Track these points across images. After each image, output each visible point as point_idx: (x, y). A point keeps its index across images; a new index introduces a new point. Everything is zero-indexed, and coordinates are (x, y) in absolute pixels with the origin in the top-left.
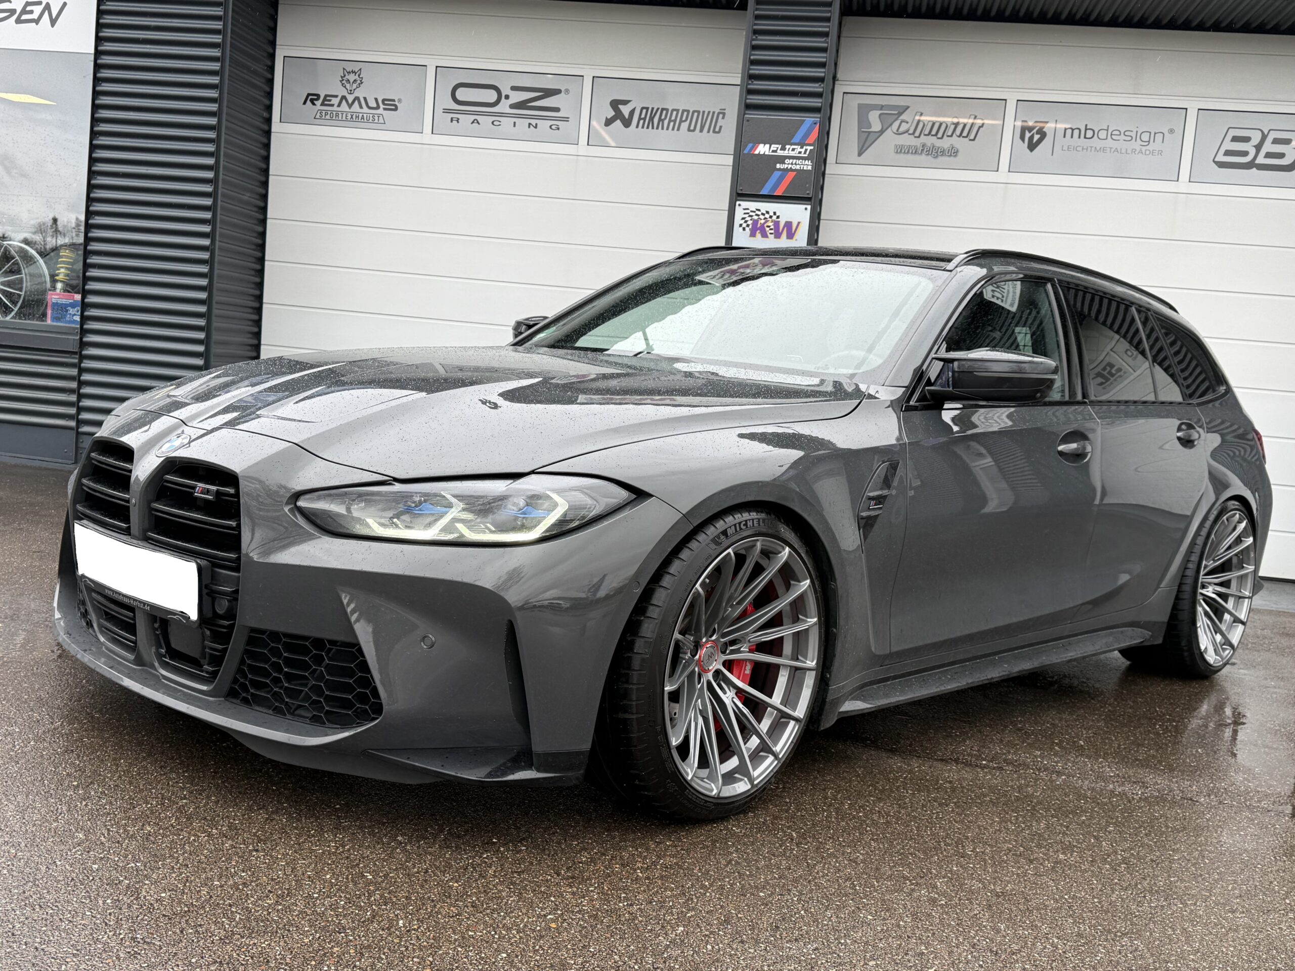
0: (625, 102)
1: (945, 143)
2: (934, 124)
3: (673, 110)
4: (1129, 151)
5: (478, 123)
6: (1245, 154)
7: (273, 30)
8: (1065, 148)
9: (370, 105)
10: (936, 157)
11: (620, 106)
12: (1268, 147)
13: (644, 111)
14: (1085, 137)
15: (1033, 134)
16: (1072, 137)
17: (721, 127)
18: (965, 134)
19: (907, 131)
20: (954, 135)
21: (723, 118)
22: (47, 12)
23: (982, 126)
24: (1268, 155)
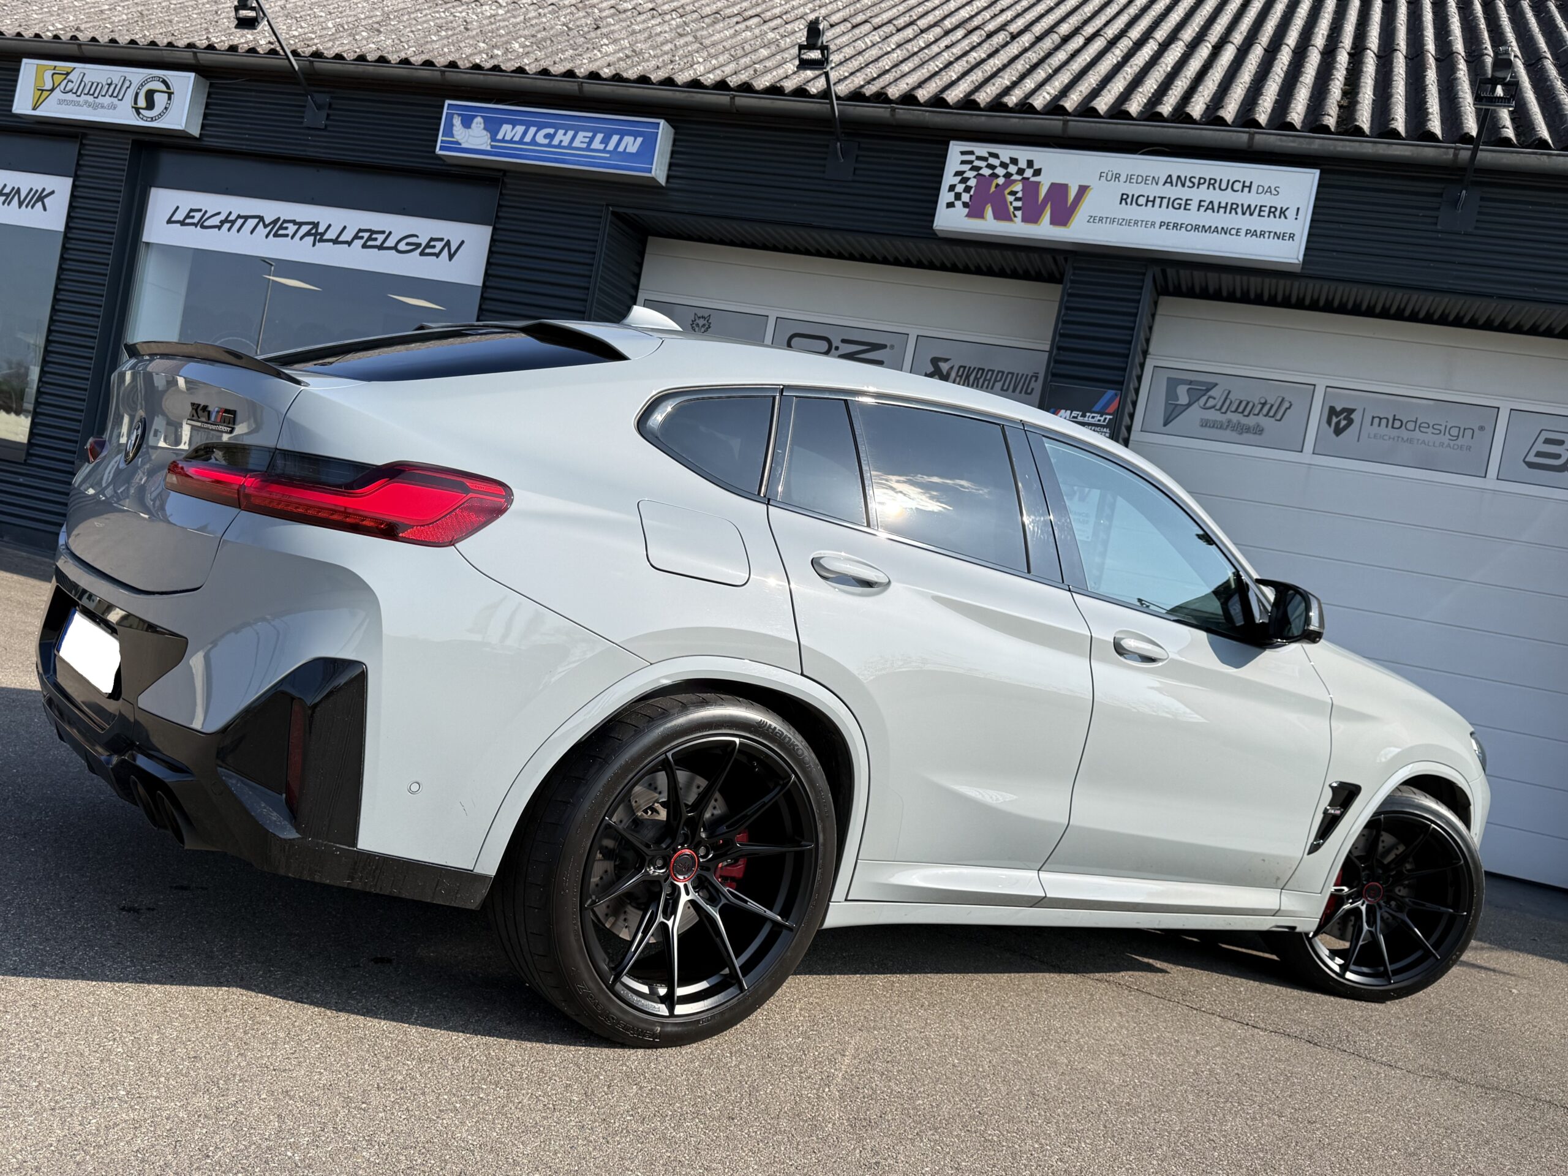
0: (946, 360)
1: (1251, 421)
2: (1241, 402)
3: (989, 371)
4: (1437, 444)
6: (1557, 456)
7: (638, 276)
8: (1372, 436)
10: (1241, 434)
11: (941, 363)
13: (962, 369)
14: (1393, 427)
15: (1340, 421)
16: (1379, 425)
17: (1033, 389)
18: (1271, 414)
19: (1213, 407)
20: (1261, 415)
21: (1036, 381)
22: (446, 249)
23: (1289, 408)
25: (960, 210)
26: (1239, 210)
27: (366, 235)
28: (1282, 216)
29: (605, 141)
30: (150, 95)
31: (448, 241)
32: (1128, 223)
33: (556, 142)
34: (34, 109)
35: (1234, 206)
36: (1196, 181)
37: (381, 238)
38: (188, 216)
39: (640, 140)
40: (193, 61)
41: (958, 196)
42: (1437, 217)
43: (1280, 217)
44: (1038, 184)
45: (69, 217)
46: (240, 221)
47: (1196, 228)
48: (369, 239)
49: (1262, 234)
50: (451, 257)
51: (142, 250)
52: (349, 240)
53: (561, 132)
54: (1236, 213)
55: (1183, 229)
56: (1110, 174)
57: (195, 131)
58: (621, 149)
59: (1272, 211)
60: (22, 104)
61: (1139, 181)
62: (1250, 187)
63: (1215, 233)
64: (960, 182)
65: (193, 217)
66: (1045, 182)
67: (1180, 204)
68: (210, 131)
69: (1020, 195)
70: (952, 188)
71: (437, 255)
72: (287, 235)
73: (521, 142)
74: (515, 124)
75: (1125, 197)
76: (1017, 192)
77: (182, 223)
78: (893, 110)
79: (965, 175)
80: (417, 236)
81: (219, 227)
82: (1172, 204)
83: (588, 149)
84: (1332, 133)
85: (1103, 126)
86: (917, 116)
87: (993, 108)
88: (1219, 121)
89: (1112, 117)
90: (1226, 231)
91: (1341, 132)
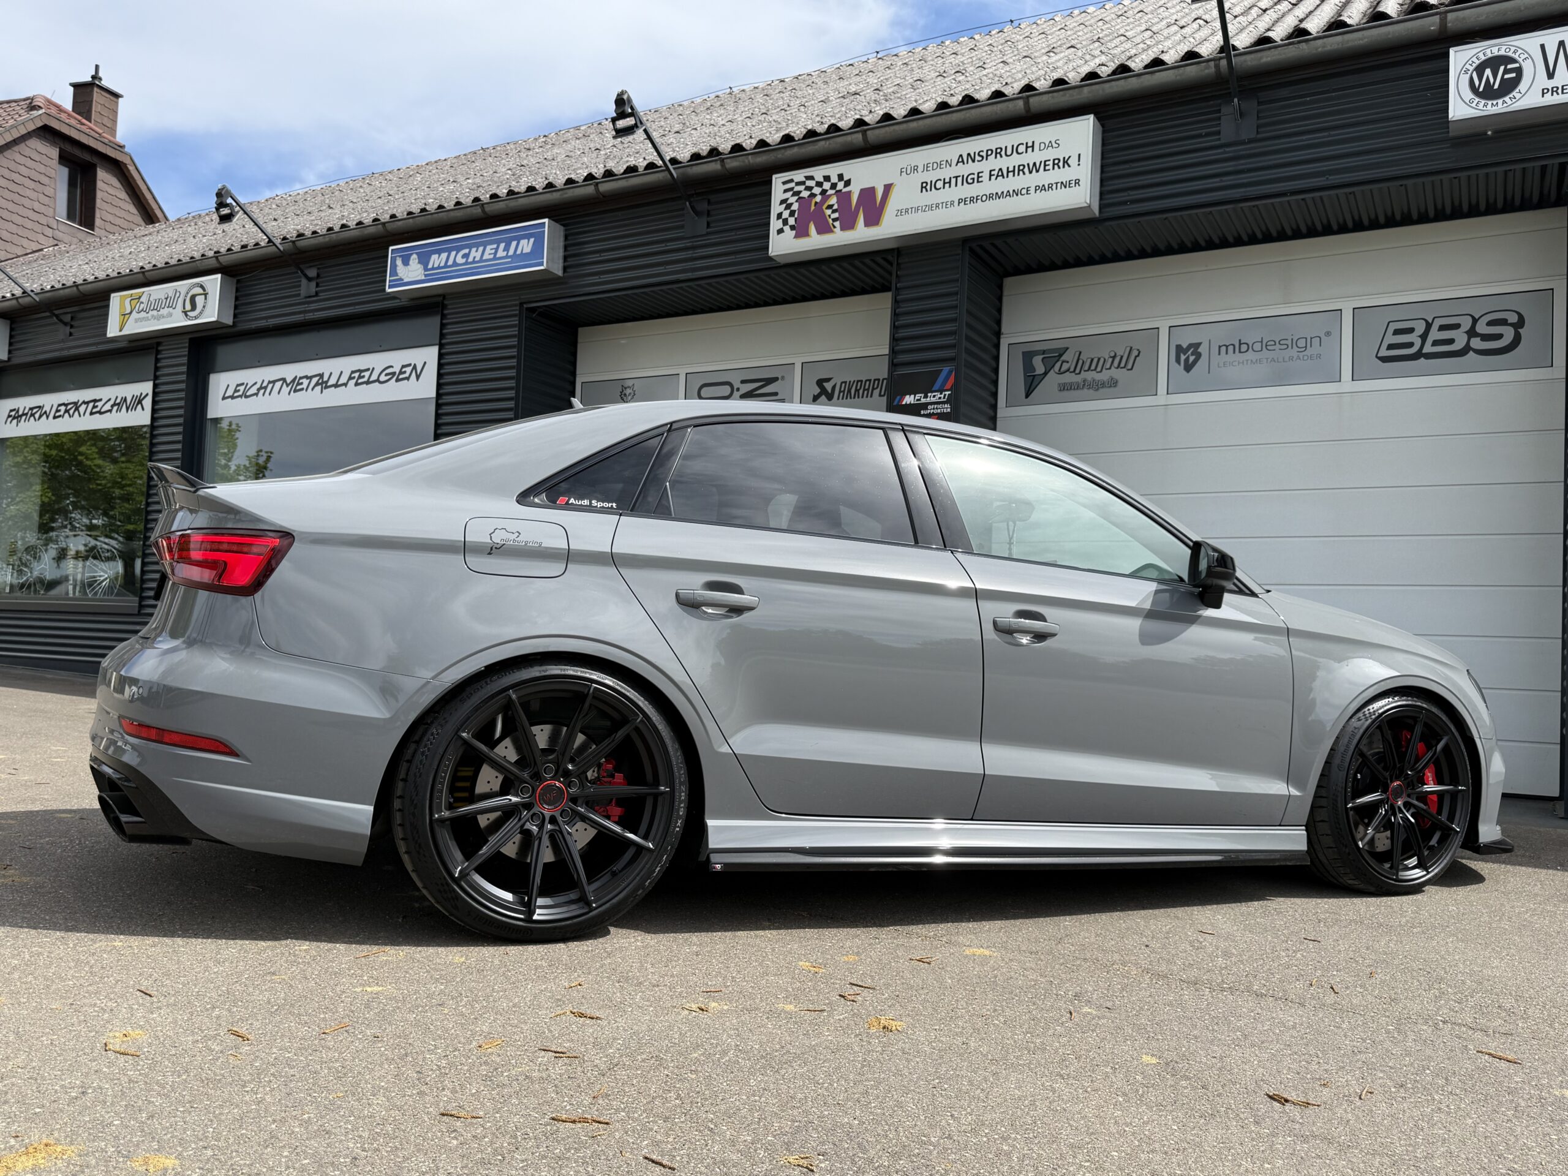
0: (828, 380)
1: (1104, 376)
2: (1092, 360)
3: (866, 381)
4: (1287, 359)
6: (1410, 345)
7: (574, 364)
8: (1221, 364)
10: (1097, 390)
11: (825, 384)
12: (1435, 334)
13: (844, 384)
14: (1240, 352)
15: (1188, 357)
16: (1227, 353)
18: (1122, 365)
19: (1068, 370)
20: (1113, 368)
23: (1138, 355)
24: (1435, 343)
25: (789, 233)
26: (1026, 170)
27: (356, 375)
28: (1066, 165)
29: (507, 249)
30: (193, 299)
31: (415, 365)
32: (931, 207)
33: (470, 259)
34: (121, 330)
35: (1021, 168)
36: (984, 154)
37: (367, 374)
38: (236, 391)
39: (532, 240)
40: (218, 265)
41: (785, 222)
42: (1219, 133)
43: (1064, 167)
44: (849, 193)
45: (154, 411)
46: (270, 386)
47: (990, 197)
48: (359, 378)
49: (1050, 187)
50: (418, 377)
51: (209, 424)
52: (345, 381)
53: (474, 250)
54: (1024, 174)
56: (909, 168)
57: (229, 321)
58: (519, 252)
59: (1056, 163)
60: (112, 331)
61: (935, 167)
62: (1033, 147)
63: (1007, 197)
64: (786, 209)
65: (239, 391)
66: (855, 190)
67: (973, 179)
68: (241, 318)
69: (835, 207)
70: (779, 216)
71: (408, 379)
72: (302, 389)
73: (446, 266)
74: (439, 252)
75: (924, 185)
76: (833, 205)
77: (232, 397)
78: (722, 160)
79: (789, 202)
80: (392, 367)
81: (256, 394)
82: (966, 180)
83: (495, 258)
84: (1100, 77)
85: (896, 127)
86: (744, 162)
87: (805, 137)
88: (998, 94)
89: (905, 117)
90: (1016, 193)
91: (1109, 76)
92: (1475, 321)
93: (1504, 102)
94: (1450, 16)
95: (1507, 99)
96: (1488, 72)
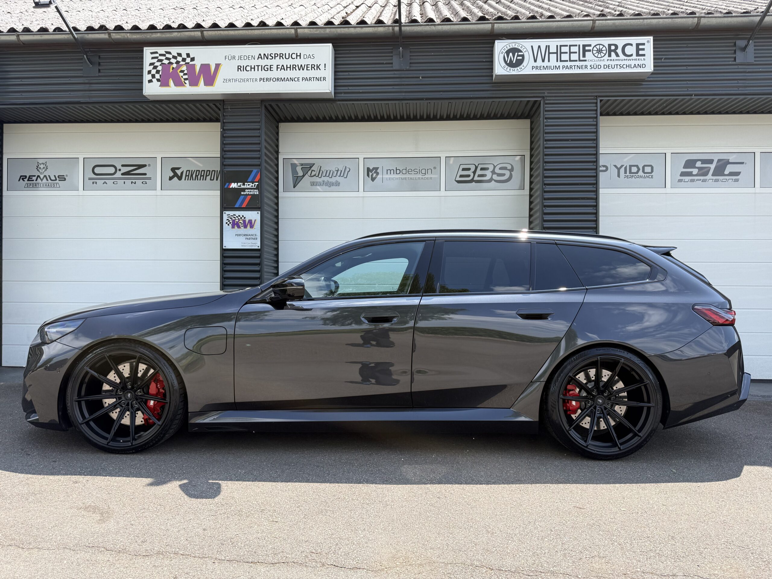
0: (178, 168)
1: (333, 180)
3: (202, 171)
4: (417, 178)
5: (106, 183)
6: (469, 176)
8: (388, 179)
9: (52, 179)
10: (330, 187)
11: (176, 171)
12: (479, 172)
13: (188, 172)
14: (396, 173)
15: (373, 174)
16: (390, 174)
24: (479, 176)
25: (155, 83)
26: (297, 68)
32: (244, 80)
35: (294, 66)
36: (273, 55)
41: (153, 76)
42: (392, 63)
43: (317, 69)
44: (194, 65)
47: (278, 79)
49: (310, 79)
54: (296, 70)
55: (271, 81)
56: (230, 56)
59: (313, 67)
61: (245, 58)
62: (300, 56)
63: (287, 81)
64: (153, 68)
66: (198, 64)
67: (268, 68)
69: (186, 72)
70: (149, 72)
75: (239, 67)
76: (184, 71)
78: (109, 34)
79: (155, 65)
82: (263, 68)
84: (335, 25)
85: (222, 32)
86: (124, 36)
87: (163, 28)
88: (279, 24)
89: (226, 27)
90: (293, 79)
91: (338, 25)
92: (495, 167)
93: (517, 70)
94: (496, 25)
95: (518, 68)
96: (511, 54)
